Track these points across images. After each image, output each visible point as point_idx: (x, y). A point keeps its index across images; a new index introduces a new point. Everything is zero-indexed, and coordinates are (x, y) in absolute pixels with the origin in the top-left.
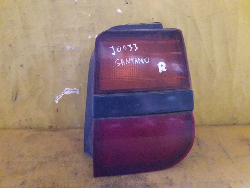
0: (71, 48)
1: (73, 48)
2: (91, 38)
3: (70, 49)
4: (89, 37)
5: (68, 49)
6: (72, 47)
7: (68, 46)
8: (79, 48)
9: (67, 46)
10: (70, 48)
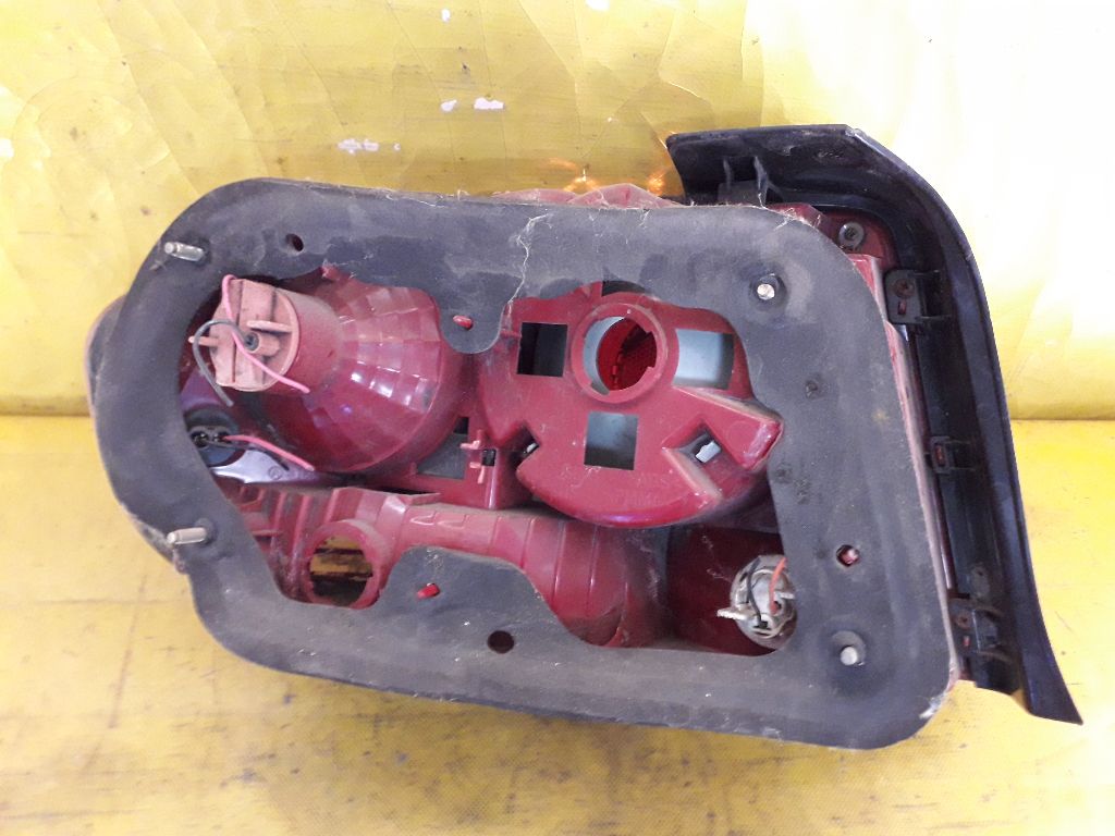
0: (363, 146)
1: (372, 146)
2: (455, 109)
3: (357, 151)
4: (448, 106)
5: (351, 152)
6: (366, 143)
7: (346, 142)
8: (401, 146)
9: (342, 140)
10: (359, 146)
